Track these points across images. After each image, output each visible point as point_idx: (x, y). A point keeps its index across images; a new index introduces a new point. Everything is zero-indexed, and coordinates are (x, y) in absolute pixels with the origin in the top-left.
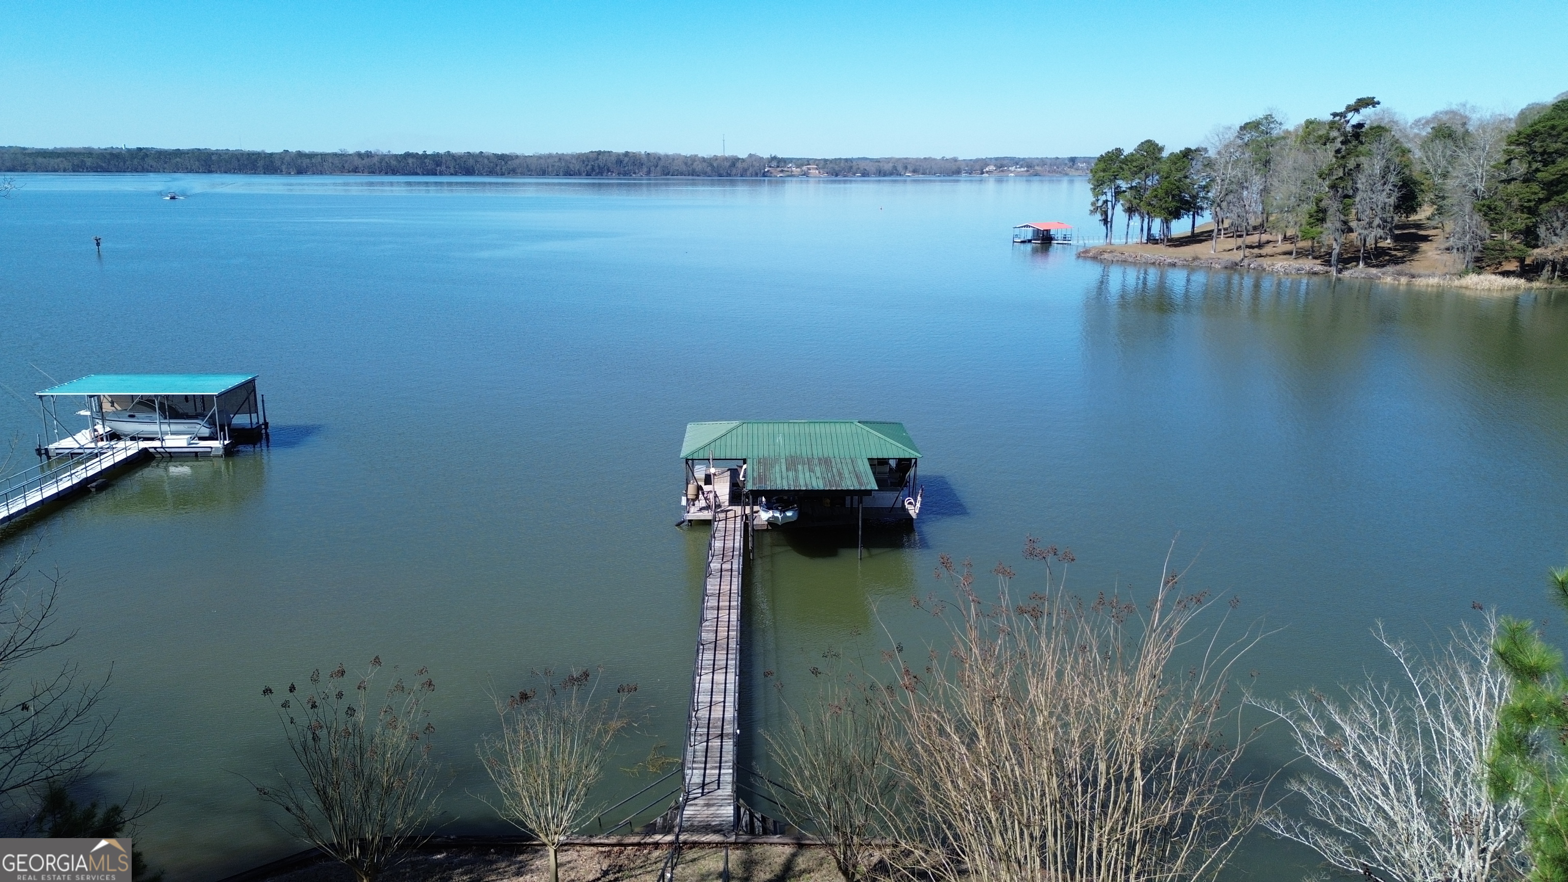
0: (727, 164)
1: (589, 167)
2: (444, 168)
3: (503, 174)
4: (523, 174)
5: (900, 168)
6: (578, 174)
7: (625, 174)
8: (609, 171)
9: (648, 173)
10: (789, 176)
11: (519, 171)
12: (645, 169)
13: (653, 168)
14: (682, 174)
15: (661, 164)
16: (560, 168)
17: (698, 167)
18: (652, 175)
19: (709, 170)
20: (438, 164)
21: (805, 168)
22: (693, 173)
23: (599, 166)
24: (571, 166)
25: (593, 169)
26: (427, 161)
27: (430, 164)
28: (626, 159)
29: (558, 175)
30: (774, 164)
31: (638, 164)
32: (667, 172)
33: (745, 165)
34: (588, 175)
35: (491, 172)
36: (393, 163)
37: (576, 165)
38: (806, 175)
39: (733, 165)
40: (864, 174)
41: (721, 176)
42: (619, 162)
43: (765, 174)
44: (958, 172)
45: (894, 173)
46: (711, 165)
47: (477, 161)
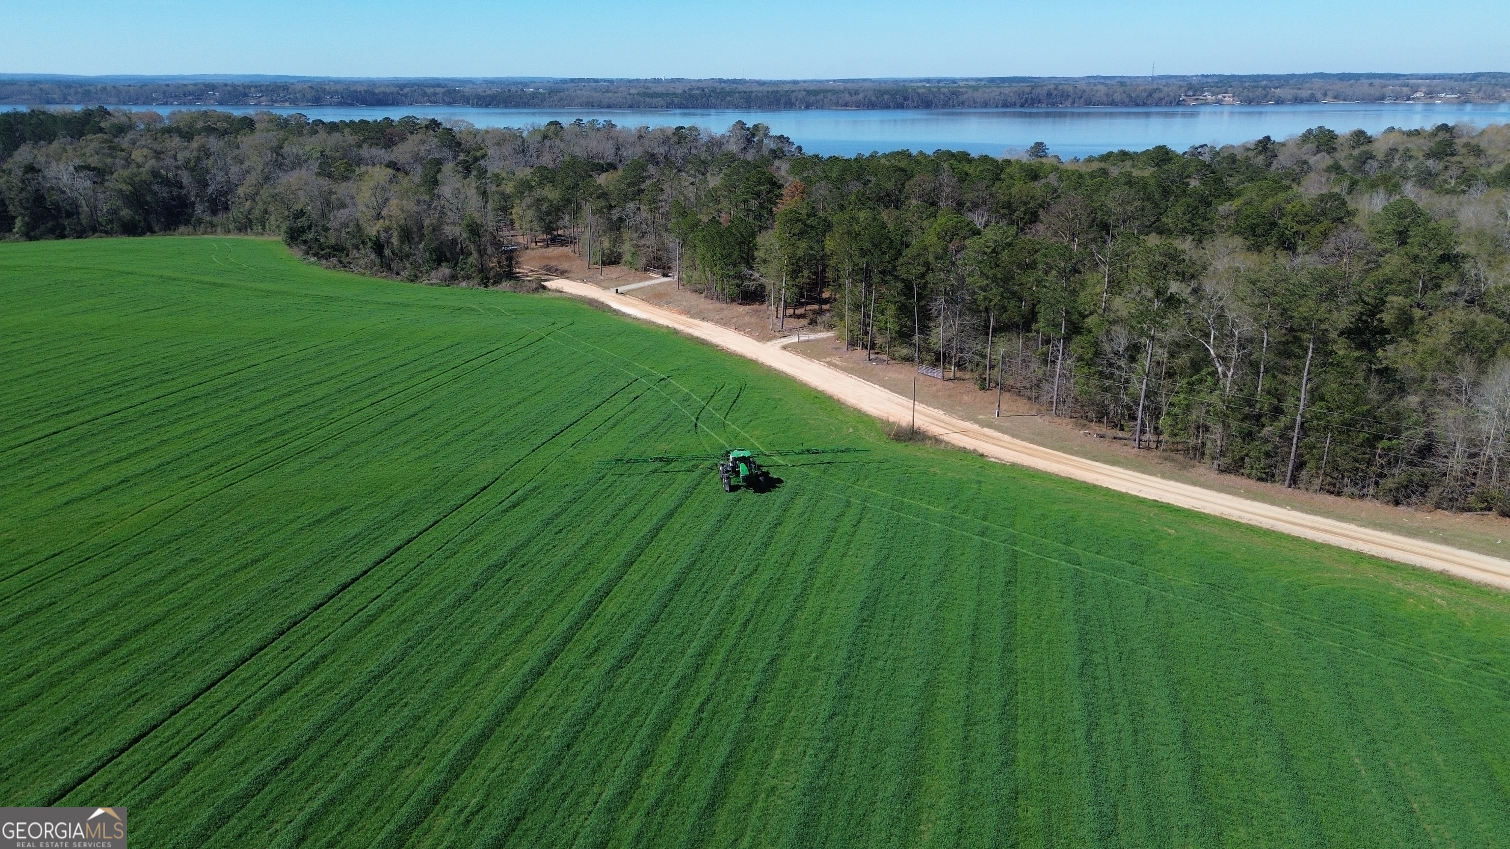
0: (1145, 94)
1: (1024, 99)
2: (910, 102)
3: (954, 107)
4: (969, 106)
5: (1319, 95)
6: (1014, 105)
7: (1054, 104)
8: (1039, 102)
9: (1073, 103)
10: (1202, 104)
11: (968, 103)
12: (1070, 100)
13: (1077, 100)
14: (1102, 104)
15: (1084, 96)
17: (1117, 97)
18: (1076, 105)
19: (1126, 99)
20: (906, 99)
21: (1220, 96)
22: (1113, 103)
23: (1032, 98)
24: (1009, 100)
25: (1026, 101)
26: (898, 97)
27: (900, 99)
28: (1056, 92)
29: (997, 107)
30: (1191, 93)
31: (1065, 96)
32: (1089, 103)
33: (1161, 95)
34: (1022, 106)
35: (945, 105)
36: (874, 99)
37: (1013, 98)
38: (1219, 102)
39: (1150, 95)
40: (1279, 102)
41: (1137, 105)
42: (1049, 94)
43: (1179, 103)
44: (1383, 98)
45: (1312, 100)
46: (1130, 96)
47: (935, 96)
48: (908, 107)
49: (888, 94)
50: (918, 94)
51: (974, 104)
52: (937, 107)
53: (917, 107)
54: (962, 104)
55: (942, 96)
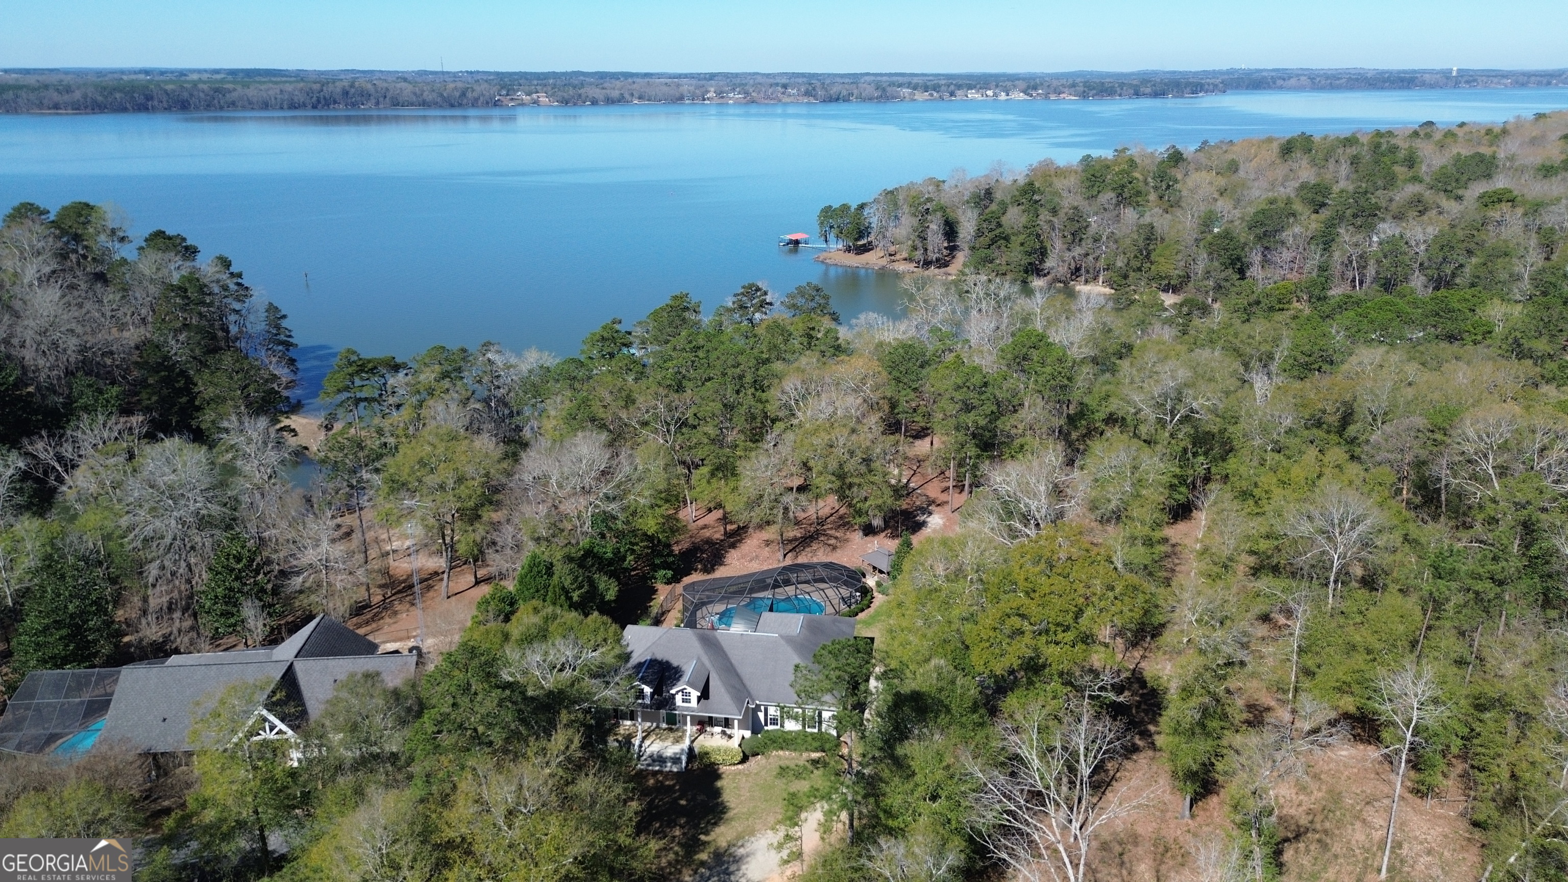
0: (457, 94)
1: (315, 99)
2: (156, 103)
3: (221, 108)
4: (244, 108)
5: (627, 96)
6: (302, 106)
7: (354, 105)
8: (335, 102)
9: (377, 103)
10: (519, 105)
11: (240, 104)
12: (373, 101)
13: (381, 99)
14: (412, 105)
15: (389, 95)
16: (283, 101)
17: (429, 96)
18: (381, 106)
19: (439, 100)
20: (149, 98)
21: (535, 96)
22: (424, 104)
23: (325, 98)
24: (296, 99)
25: (319, 101)
26: (136, 95)
27: (141, 99)
28: (353, 90)
29: (282, 108)
30: (504, 92)
31: (365, 95)
32: (396, 103)
33: (475, 94)
34: (314, 107)
35: (209, 106)
36: (100, 99)
37: (300, 98)
38: (536, 102)
39: (463, 94)
40: (594, 102)
41: (452, 106)
42: (346, 93)
43: (496, 104)
44: (681, 98)
45: (620, 100)
46: (441, 95)
47: (191, 95)
48: (154, 110)
49: (120, 91)
50: (166, 92)
51: (250, 105)
52: (197, 108)
53: (168, 109)
54: (233, 104)
55: (202, 95)
